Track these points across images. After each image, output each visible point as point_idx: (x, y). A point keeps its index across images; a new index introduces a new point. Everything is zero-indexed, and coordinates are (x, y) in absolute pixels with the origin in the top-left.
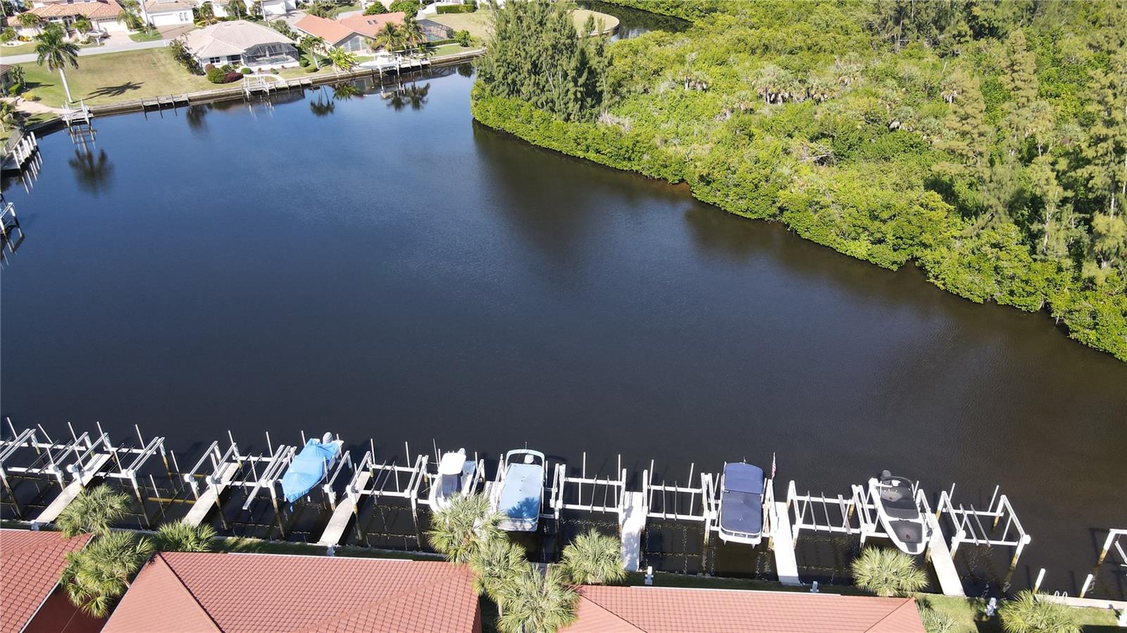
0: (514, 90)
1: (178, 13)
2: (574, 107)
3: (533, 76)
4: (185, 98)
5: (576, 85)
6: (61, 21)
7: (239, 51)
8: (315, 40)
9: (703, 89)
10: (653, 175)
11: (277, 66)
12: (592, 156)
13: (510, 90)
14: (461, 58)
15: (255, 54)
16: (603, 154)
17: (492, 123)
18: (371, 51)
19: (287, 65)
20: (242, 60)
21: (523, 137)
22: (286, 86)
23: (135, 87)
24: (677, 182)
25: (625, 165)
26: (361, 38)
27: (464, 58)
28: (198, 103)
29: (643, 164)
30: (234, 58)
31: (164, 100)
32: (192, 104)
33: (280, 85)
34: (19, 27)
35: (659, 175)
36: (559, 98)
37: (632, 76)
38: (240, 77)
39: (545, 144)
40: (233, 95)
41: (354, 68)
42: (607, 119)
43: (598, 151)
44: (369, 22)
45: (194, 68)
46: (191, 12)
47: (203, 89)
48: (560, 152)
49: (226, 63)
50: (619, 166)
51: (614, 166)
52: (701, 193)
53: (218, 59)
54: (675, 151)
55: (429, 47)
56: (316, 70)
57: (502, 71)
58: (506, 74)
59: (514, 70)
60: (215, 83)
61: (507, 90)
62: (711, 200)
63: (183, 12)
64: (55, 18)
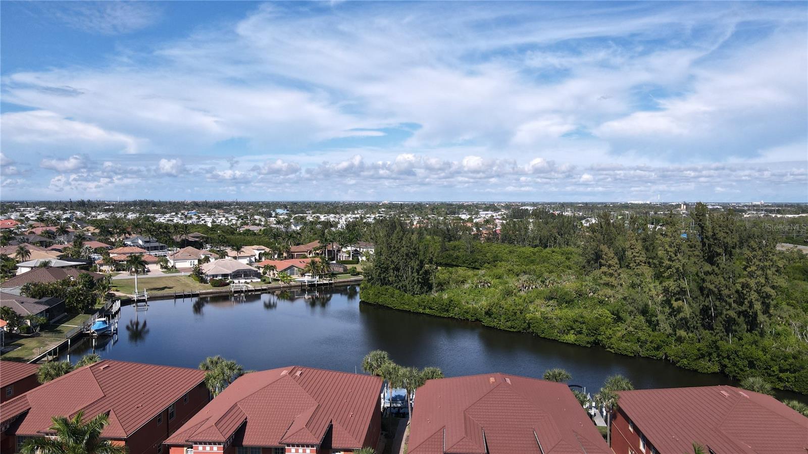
0: (384, 282)
1: (190, 261)
2: (417, 288)
3: (395, 272)
4: (198, 292)
5: (418, 274)
6: (126, 263)
7: (227, 272)
8: (271, 267)
9: (489, 287)
10: (461, 317)
11: (249, 281)
12: (427, 311)
13: (382, 283)
14: (351, 281)
15: (237, 275)
16: (434, 309)
17: (370, 301)
18: (300, 275)
19: (254, 280)
20: (229, 277)
21: (388, 306)
22: (254, 289)
23: (170, 288)
24: (473, 320)
25: (445, 314)
26: (296, 269)
27: (353, 281)
28: (204, 296)
29: (454, 313)
30: (225, 276)
31: (186, 293)
32: (201, 296)
33: (250, 289)
35: (464, 317)
36: (409, 283)
38: (228, 284)
39: (401, 307)
40: (223, 293)
41: (291, 283)
42: (435, 294)
43: (430, 308)
44: (300, 262)
45: (203, 281)
46: (197, 261)
47: (208, 289)
48: (410, 311)
49: (220, 278)
50: (442, 315)
51: (439, 315)
52: (486, 321)
53: (216, 276)
54: (472, 305)
55: (333, 275)
56: (270, 283)
57: (379, 271)
58: (380, 273)
59: (384, 272)
60: (215, 286)
61: (380, 283)
62: (492, 324)
63: (192, 261)
64: (123, 261)
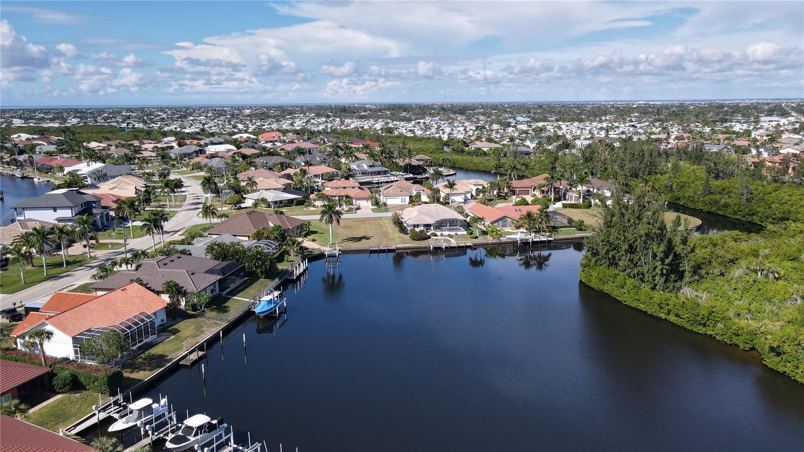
0: (613, 263)
1: (401, 198)
2: (659, 280)
3: (629, 255)
4: (394, 247)
5: (663, 263)
6: (337, 198)
7: (431, 221)
8: (479, 218)
9: (775, 278)
10: (725, 340)
11: (452, 233)
12: (672, 318)
13: (610, 263)
14: (576, 238)
15: (440, 225)
16: (682, 318)
17: (593, 284)
18: (514, 228)
19: (459, 233)
20: (432, 228)
21: (616, 297)
22: (456, 245)
23: (368, 239)
24: (747, 349)
25: (701, 329)
26: (509, 220)
27: (578, 238)
28: (401, 251)
29: (717, 330)
30: (428, 226)
31: (382, 248)
32: (397, 251)
33: (452, 245)
34: (315, 200)
35: (731, 341)
36: (648, 272)
37: (710, 262)
38: (429, 237)
39: (634, 304)
40: (423, 248)
41: (502, 238)
42: (687, 292)
43: (677, 315)
44: (516, 210)
45: (403, 230)
46: (408, 197)
47: (406, 243)
48: (646, 312)
49: (422, 228)
50: (695, 329)
51: (690, 328)
52: (771, 361)
53: (418, 226)
54: (747, 323)
55: (554, 229)
56: (477, 237)
57: (606, 248)
58: (608, 251)
59: (614, 249)
60: (414, 240)
61: (608, 263)
62: (781, 369)
63: (404, 197)
64: (335, 197)
